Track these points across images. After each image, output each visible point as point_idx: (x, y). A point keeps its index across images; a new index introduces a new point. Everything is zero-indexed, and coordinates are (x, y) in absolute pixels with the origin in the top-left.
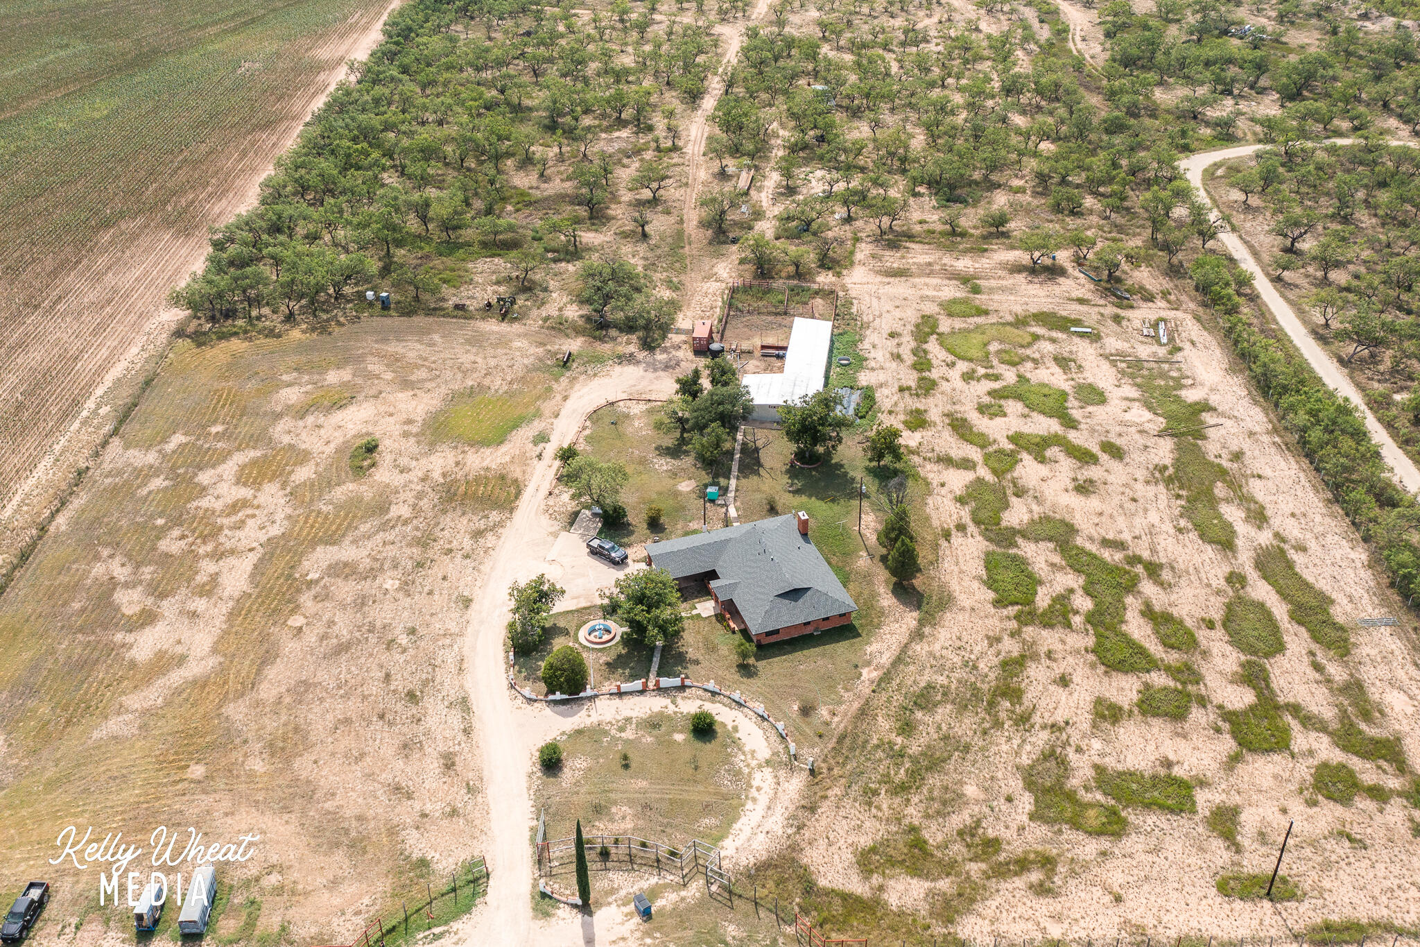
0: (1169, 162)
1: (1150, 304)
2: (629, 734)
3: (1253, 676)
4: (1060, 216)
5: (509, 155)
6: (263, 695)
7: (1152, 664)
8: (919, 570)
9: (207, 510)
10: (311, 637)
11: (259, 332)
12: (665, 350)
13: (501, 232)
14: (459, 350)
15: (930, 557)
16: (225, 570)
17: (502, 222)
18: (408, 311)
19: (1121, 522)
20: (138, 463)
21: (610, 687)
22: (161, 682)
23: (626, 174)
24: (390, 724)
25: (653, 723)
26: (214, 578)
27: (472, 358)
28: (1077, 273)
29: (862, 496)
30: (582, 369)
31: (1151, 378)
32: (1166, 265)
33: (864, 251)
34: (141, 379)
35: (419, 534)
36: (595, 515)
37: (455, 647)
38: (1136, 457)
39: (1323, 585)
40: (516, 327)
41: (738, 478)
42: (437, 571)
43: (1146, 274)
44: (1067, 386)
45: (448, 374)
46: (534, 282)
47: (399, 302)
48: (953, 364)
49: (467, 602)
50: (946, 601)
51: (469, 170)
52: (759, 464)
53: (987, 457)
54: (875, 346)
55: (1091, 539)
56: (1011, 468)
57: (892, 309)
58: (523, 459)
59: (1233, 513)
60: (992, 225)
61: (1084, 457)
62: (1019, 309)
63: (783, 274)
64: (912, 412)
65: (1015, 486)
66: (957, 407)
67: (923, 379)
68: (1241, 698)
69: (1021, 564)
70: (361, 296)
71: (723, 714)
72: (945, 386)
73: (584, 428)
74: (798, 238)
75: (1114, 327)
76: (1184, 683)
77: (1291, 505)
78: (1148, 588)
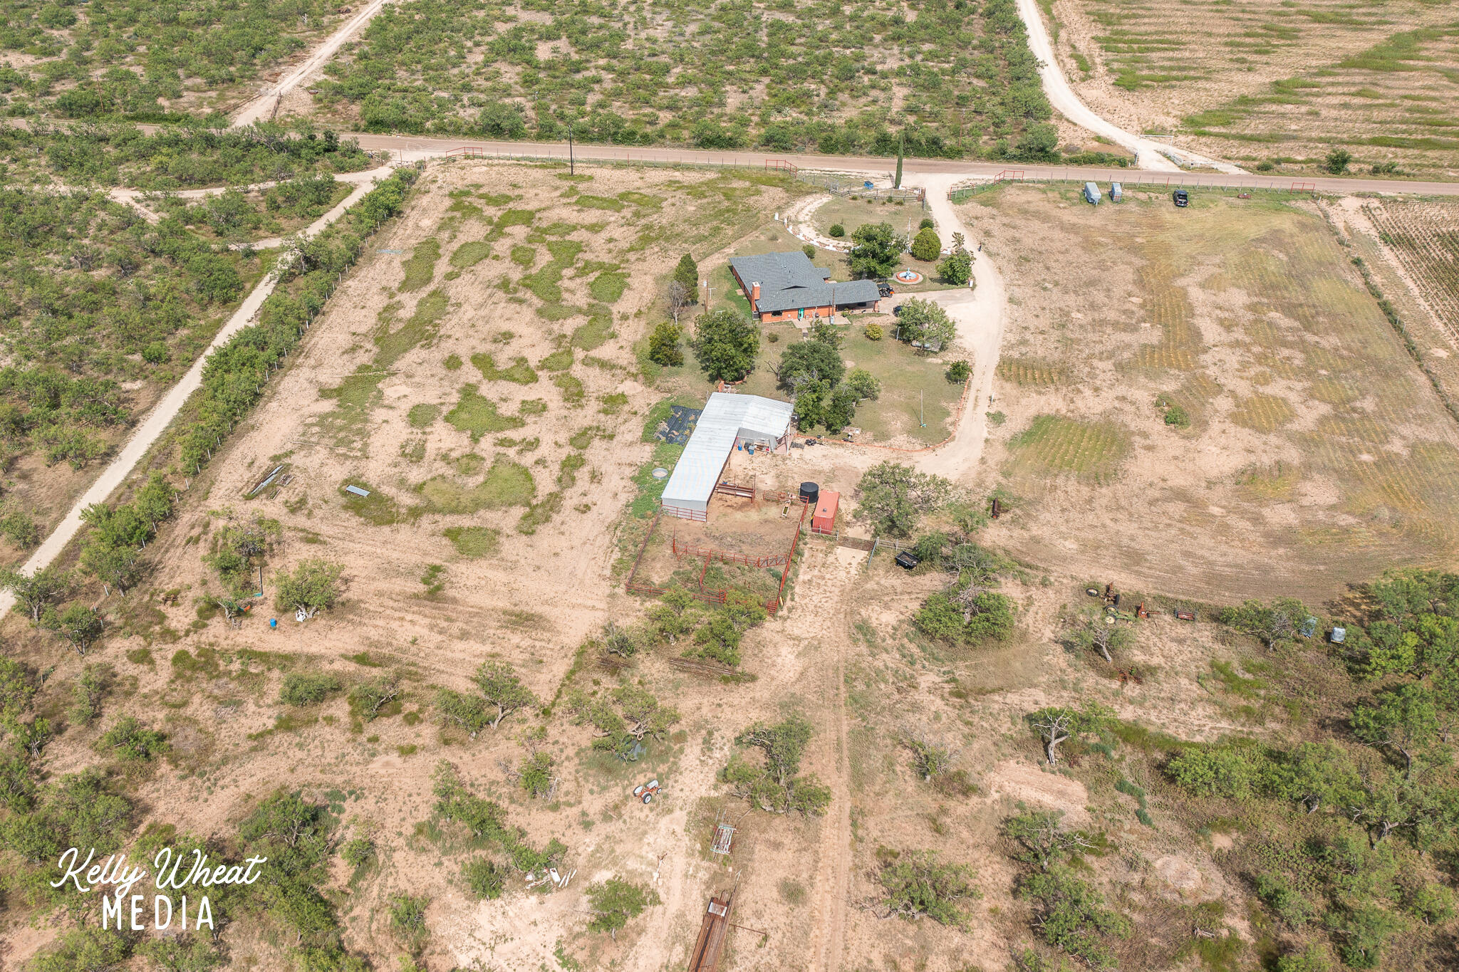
19: (497, 313)
42: (1045, 321)
44: (438, 426)
48: (537, 461)
49: (1012, 300)
53: (568, 366)
55: (530, 304)
56: (553, 356)
59: (408, 312)
61: (482, 360)
64: (614, 412)
65: (560, 343)
66: (565, 412)
67: (581, 447)
69: (595, 294)
72: (564, 436)
73: (953, 424)
75: (312, 495)
78: (517, 276)
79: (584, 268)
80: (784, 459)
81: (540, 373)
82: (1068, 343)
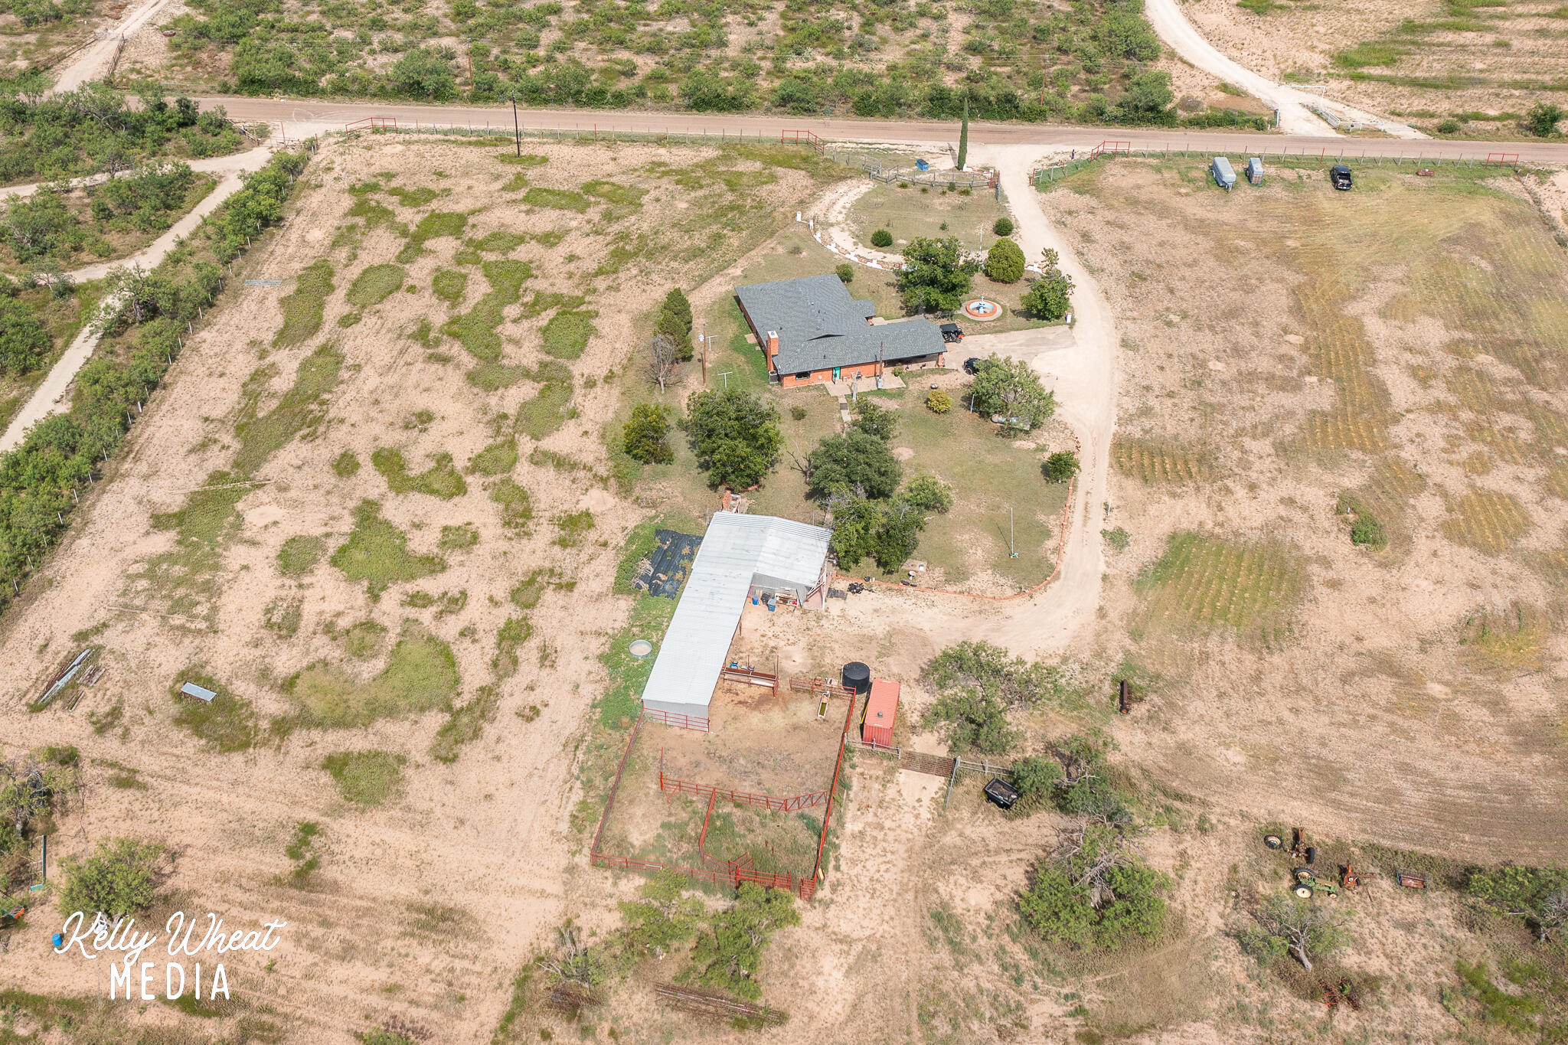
42: (1174, 375)
48: (463, 632)
53: (510, 465)
55: (459, 365)
56: (490, 449)
58: (1130, 506)
59: (284, 381)
61: (389, 458)
65: (500, 427)
67: (527, 605)
69: (547, 346)
72: (502, 587)
73: (1056, 550)
78: (440, 319)
79: (534, 304)
80: (819, 618)
81: (469, 479)
82: (1207, 411)
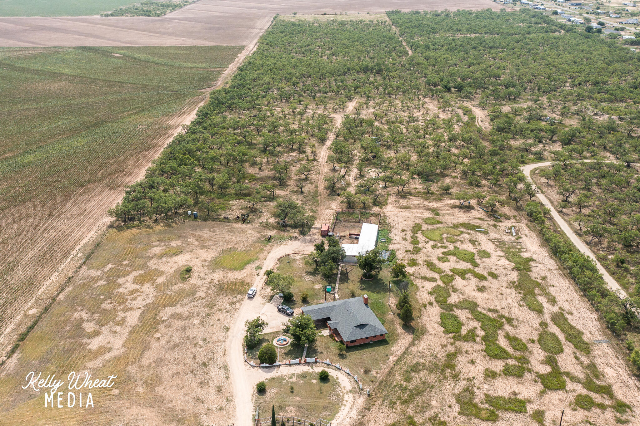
0: (516, 167)
1: (509, 221)
2: (294, 380)
3: (551, 361)
4: (472, 187)
5: (246, 161)
6: (143, 363)
7: (509, 356)
8: (413, 319)
9: (121, 293)
10: (163, 342)
11: (144, 226)
12: (310, 235)
13: (243, 190)
14: (226, 234)
15: (418, 314)
16: (128, 316)
17: (244, 186)
18: (205, 219)
19: (497, 303)
20: (93, 275)
21: (286, 362)
22: (101, 358)
23: (294, 169)
24: (195, 375)
25: (303, 376)
26: (124, 319)
27: (231, 237)
28: (478, 209)
29: (390, 290)
30: (276, 242)
31: (509, 248)
32: (515, 206)
33: (391, 199)
34: (95, 243)
35: (208, 303)
36: (280, 297)
37: (223, 346)
38: (503, 278)
39: (579, 327)
40: (249, 226)
41: (339, 284)
42: (215, 317)
43: (507, 209)
44: (474, 251)
45: (221, 243)
46: (256, 209)
47: (201, 216)
48: (428, 242)
49: (227, 329)
50: (424, 331)
51: (231, 166)
52: (348, 278)
53: (441, 278)
54: (396, 235)
55: (484, 309)
56: (451, 282)
57: (403, 221)
58: (251, 276)
59: (542, 300)
60: (444, 190)
61: (481, 278)
62: (455, 222)
63: (358, 207)
64: (411, 260)
65: (453, 288)
66: (429, 258)
67: (415, 247)
68: (545, 369)
69: (455, 318)
70: (186, 213)
71: (332, 373)
72: (424, 250)
73: (276, 264)
74: (365, 194)
75: (494, 229)
76: (522, 364)
77: (566, 297)
78: (507, 327)
